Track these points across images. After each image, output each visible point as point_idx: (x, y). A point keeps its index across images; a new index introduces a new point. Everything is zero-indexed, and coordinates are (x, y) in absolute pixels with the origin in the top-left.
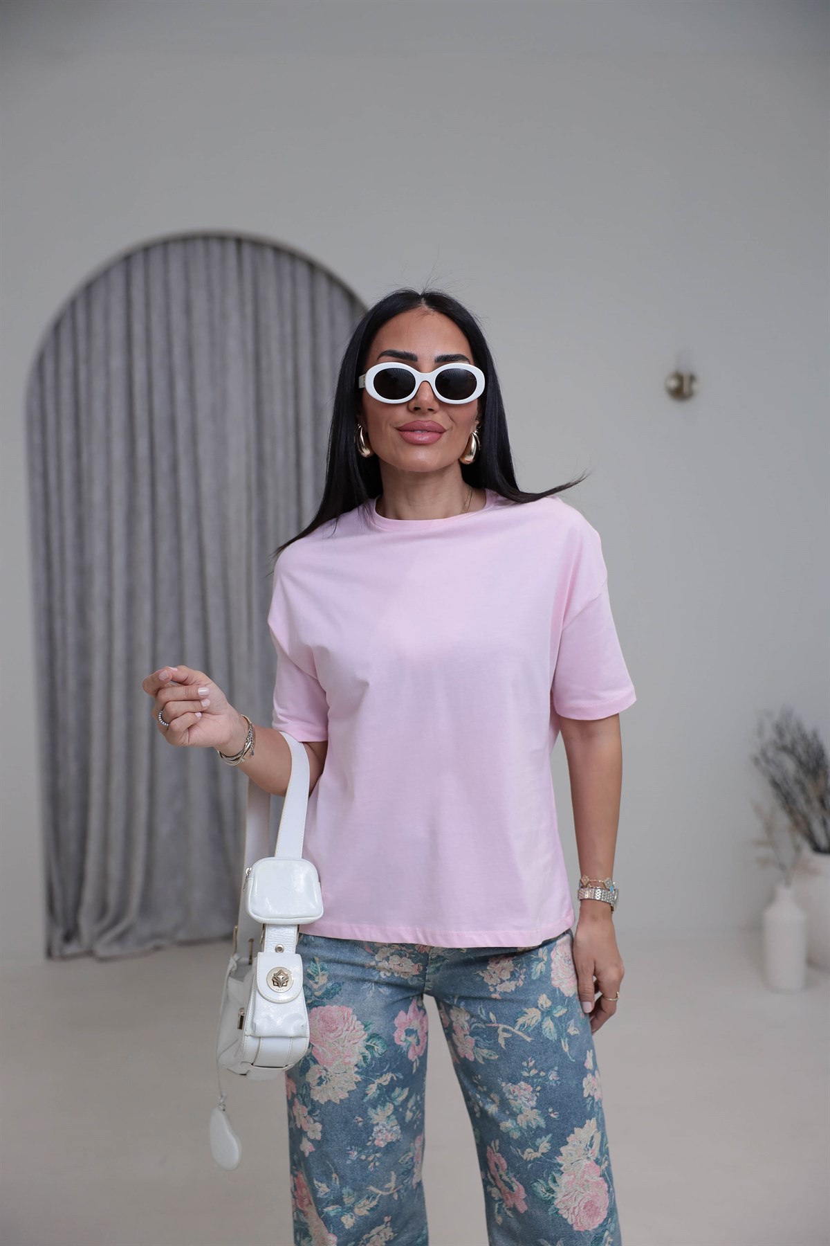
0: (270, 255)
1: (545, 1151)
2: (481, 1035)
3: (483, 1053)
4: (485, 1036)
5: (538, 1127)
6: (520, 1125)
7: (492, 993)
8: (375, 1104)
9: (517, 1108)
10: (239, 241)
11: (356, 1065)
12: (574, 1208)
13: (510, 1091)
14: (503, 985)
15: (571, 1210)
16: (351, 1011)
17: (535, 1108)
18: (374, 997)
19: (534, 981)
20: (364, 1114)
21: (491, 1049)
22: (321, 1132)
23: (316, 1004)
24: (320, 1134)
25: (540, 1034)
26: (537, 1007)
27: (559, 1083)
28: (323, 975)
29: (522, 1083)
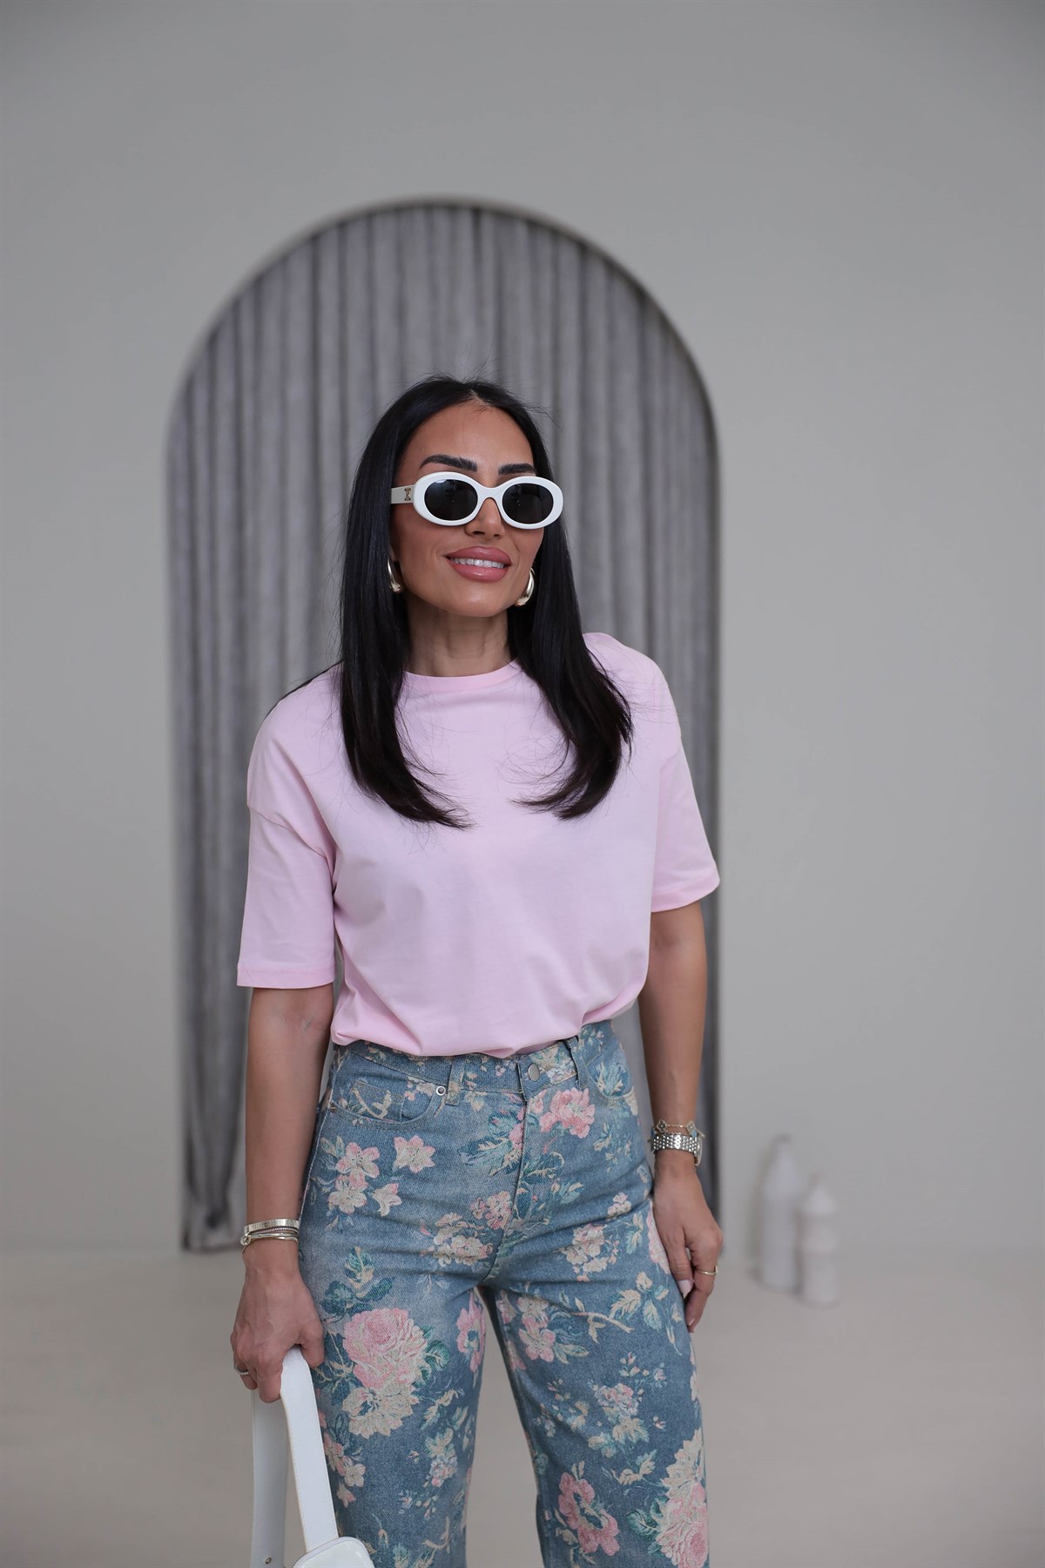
0: (521, 231)
1: (648, 1472)
2: (565, 1326)
3: (567, 1349)
4: (570, 1327)
5: (640, 1442)
6: (616, 1439)
7: (578, 1274)
8: (434, 1431)
9: (612, 1416)
10: (477, 212)
11: (413, 1384)
12: (680, 1544)
13: (604, 1396)
14: (592, 1263)
15: (677, 1546)
16: (406, 1314)
17: (636, 1417)
18: (432, 1293)
19: (630, 1256)
20: (421, 1447)
21: (579, 1344)
22: (364, 1476)
23: (359, 1308)
24: (362, 1479)
25: (641, 1322)
26: (636, 1289)
27: (666, 1383)
28: (368, 1270)
29: (620, 1385)
